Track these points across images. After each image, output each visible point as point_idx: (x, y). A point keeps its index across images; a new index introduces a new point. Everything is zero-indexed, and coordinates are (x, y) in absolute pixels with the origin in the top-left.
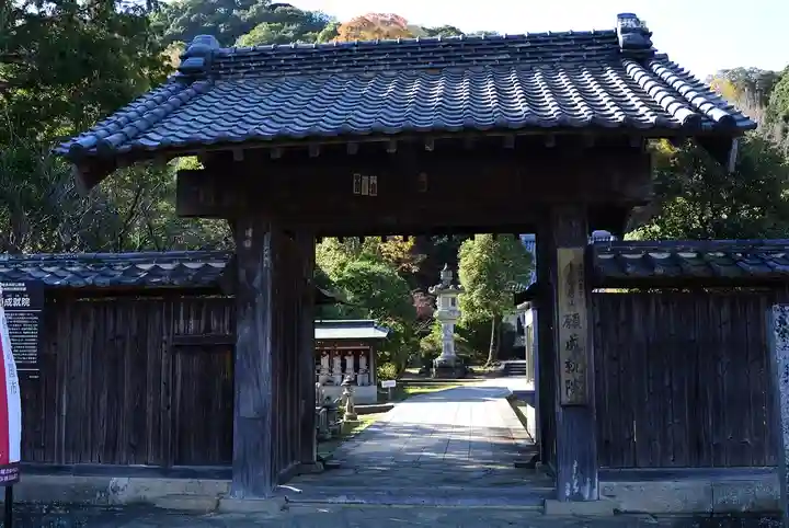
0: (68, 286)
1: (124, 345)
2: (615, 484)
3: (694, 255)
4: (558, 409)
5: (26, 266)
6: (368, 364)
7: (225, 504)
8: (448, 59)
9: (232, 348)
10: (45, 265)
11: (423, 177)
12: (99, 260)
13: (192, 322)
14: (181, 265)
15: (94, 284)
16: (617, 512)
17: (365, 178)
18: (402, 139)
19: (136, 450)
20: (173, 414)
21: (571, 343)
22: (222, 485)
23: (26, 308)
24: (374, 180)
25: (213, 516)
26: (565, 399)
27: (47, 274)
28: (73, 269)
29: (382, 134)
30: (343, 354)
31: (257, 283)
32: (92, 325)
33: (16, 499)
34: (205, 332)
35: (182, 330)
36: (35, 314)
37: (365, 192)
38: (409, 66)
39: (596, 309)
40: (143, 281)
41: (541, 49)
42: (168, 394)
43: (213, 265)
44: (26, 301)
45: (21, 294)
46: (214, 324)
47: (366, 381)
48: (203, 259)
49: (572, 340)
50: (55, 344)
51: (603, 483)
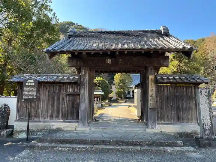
0: (43, 81)
1: (55, 94)
2: (160, 125)
3: (178, 77)
4: (149, 109)
5: (33, 76)
6: (99, 99)
7: (77, 129)
8: (125, 35)
9: (79, 95)
10: (37, 77)
11: (121, 60)
12: (50, 76)
13: (71, 89)
14: (68, 77)
15: (49, 81)
16: (161, 132)
17: (108, 60)
18: (119, 51)
19: (57, 117)
20: (66, 109)
21: (152, 96)
22: (76, 124)
23: (33, 86)
24: (110, 60)
25: (75, 131)
26: (150, 107)
27: (38, 78)
28: (44, 77)
29: (116, 50)
30: (97, 97)
31: (85, 81)
32: (48, 90)
33: (30, 128)
34: (73, 92)
35: (68, 91)
36: (35, 87)
37: (108, 63)
38: (117, 36)
39: (157, 88)
40: (60, 81)
41: (145, 33)
42: (65, 104)
43: (75, 77)
44: (33, 84)
45: (32, 83)
46: (76, 90)
47: (99, 103)
48: (74, 76)
49: (152, 95)
50: (39, 94)
51: (158, 126)
